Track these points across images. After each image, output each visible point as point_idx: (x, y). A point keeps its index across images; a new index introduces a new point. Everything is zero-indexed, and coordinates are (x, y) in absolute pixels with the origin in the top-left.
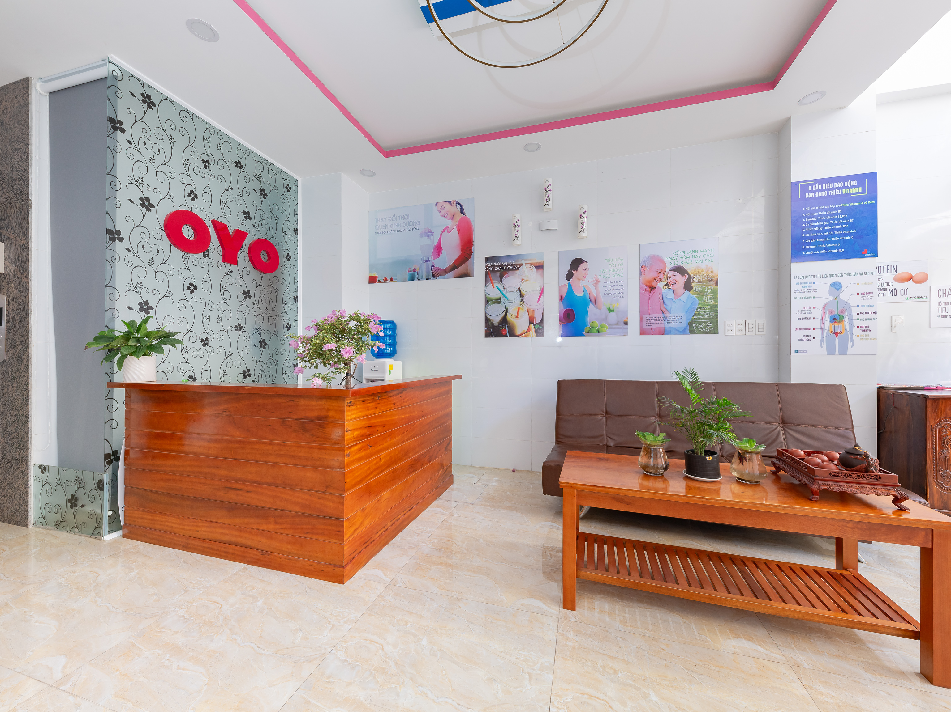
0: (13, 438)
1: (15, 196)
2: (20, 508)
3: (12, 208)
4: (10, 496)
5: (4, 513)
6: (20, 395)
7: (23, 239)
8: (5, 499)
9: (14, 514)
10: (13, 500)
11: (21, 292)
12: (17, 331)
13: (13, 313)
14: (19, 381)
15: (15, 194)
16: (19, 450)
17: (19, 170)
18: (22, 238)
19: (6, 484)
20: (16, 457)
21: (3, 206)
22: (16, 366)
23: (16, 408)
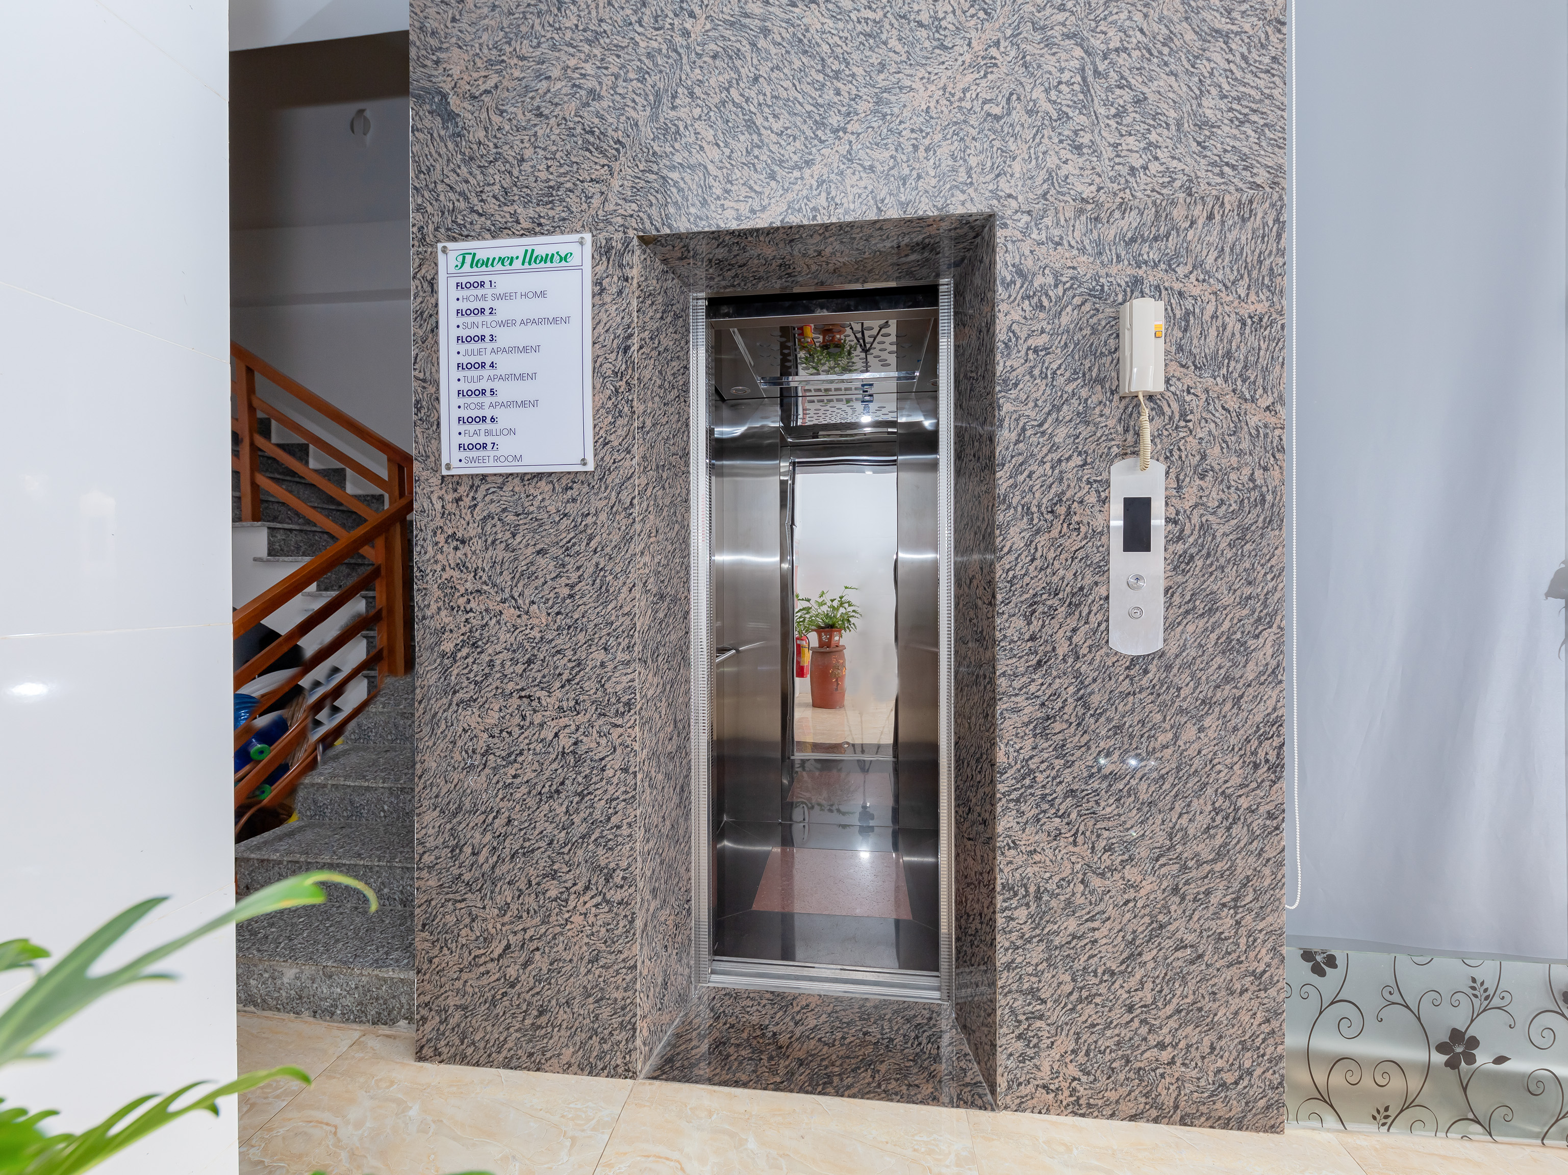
0: (1207, 877)
1: (1217, 170)
2: (1241, 1078)
3: (1200, 207)
4: (1189, 1047)
5: (1157, 1096)
6: (1242, 752)
7: (1252, 297)
8: (1165, 1056)
9: (1209, 1097)
10: (1203, 1058)
11: (1240, 453)
12: (1222, 568)
13: (1202, 515)
14: (1235, 711)
15: (1214, 164)
16: (1236, 913)
17: (1234, 94)
18: (1248, 295)
19: (1169, 1009)
20: (1222, 933)
21: (1149, 196)
22: (1216, 666)
23: (1217, 791)
